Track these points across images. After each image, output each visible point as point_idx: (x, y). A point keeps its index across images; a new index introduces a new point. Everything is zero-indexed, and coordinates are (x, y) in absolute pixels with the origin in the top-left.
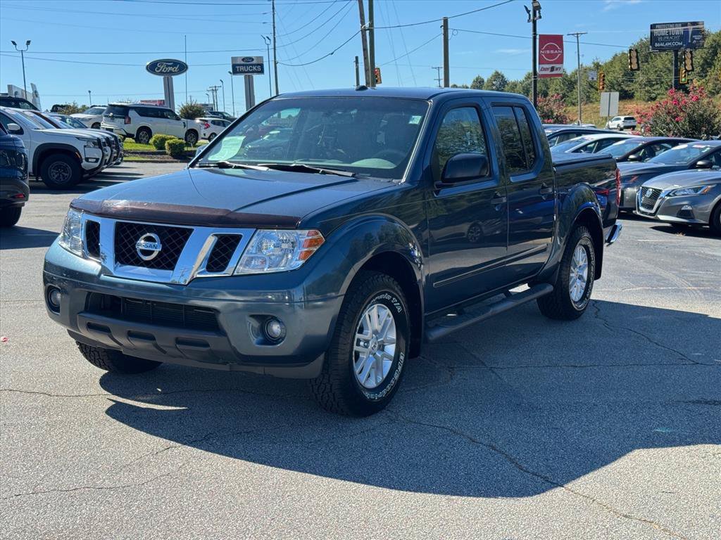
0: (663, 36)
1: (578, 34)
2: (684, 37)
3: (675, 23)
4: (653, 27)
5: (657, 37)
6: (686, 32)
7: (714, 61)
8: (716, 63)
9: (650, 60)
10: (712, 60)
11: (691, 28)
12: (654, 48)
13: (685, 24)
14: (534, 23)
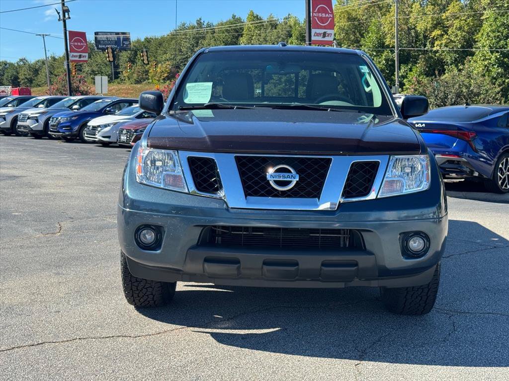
0: (103, 41)
1: (43, 35)
2: (117, 42)
3: (111, 32)
4: (96, 33)
5: (99, 41)
6: (119, 39)
7: (136, 60)
8: (137, 61)
9: (92, 57)
10: (135, 58)
11: (122, 36)
12: (98, 48)
13: (117, 34)
14: (64, 21)
